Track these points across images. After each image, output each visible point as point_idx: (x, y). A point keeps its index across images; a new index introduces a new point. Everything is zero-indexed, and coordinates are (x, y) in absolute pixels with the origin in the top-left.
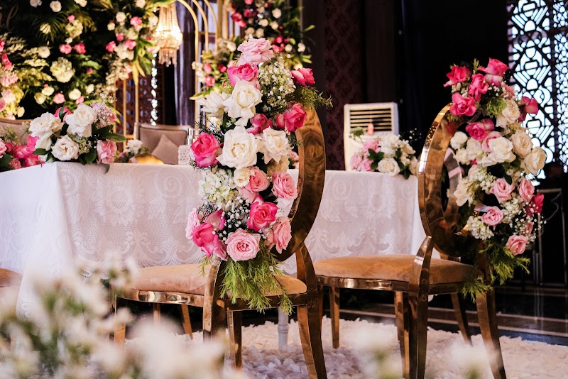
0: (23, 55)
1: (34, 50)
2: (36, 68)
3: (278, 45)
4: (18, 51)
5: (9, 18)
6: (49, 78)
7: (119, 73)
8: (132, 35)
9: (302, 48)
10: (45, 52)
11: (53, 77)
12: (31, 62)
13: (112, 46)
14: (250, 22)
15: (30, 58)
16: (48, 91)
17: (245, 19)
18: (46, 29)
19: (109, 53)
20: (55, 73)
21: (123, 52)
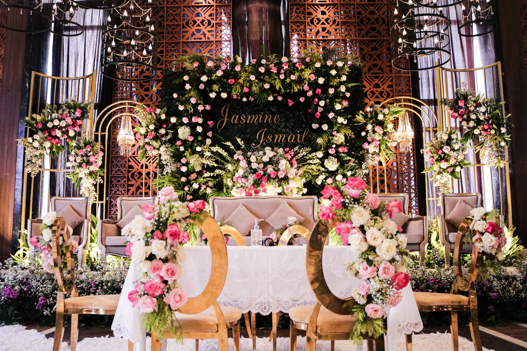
0: (307, 158)
1: (314, 154)
2: (315, 164)
3: (486, 130)
4: (304, 156)
5: (304, 136)
6: (323, 169)
7: (371, 162)
8: (377, 137)
9: (503, 130)
10: (320, 154)
11: (326, 168)
12: (311, 161)
13: (366, 146)
14: (465, 117)
15: (310, 159)
16: (322, 177)
17: (461, 116)
18: (320, 141)
19: (364, 149)
20: (327, 166)
21: (371, 148)
